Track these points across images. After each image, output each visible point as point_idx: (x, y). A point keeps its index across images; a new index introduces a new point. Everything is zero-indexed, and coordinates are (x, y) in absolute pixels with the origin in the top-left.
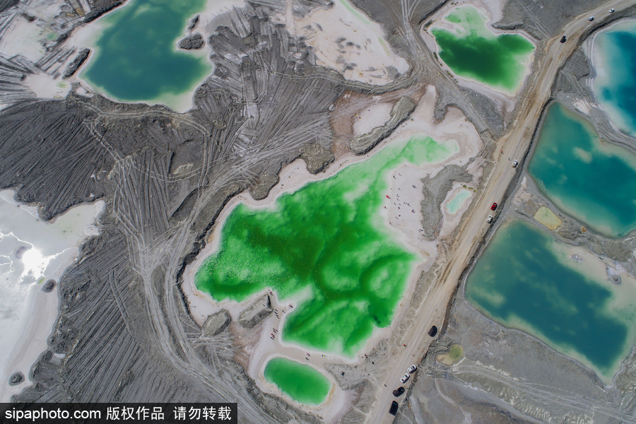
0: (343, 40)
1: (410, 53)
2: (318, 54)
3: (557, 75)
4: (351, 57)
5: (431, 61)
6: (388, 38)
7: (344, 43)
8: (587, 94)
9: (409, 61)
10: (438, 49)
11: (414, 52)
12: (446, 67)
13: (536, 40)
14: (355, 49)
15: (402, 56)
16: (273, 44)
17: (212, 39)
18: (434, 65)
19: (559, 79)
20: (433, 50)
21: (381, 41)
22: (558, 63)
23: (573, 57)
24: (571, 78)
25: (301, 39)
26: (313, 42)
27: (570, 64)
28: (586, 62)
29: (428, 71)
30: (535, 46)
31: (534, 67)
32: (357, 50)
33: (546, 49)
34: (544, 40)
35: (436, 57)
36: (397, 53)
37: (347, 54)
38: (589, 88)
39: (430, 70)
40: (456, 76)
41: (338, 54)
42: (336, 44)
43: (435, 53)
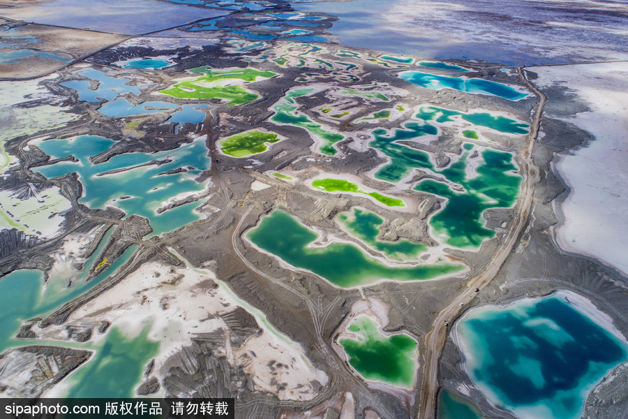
0: (273, 362)
1: (327, 366)
2: (255, 379)
3: (439, 365)
4: (283, 378)
5: (344, 370)
6: (308, 355)
7: (274, 366)
8: (464, 378)
9: (328, 373)
10: (347, 357)
11: (330, 364)
12: (356, 373)
13: (417, 337)
14: (284, 369)
15: (322, 370)
16: (218, 376)
17: (166, 381)
18: (347, 373)
19: (441, 368)
20: (343, 359)
21: (303, 358)
22: (436, 354)
23: (446, 347)
24: (449, 365)
25: (241, 367)
26: (249, 368)
27: (445, 353)
28: (456, 350)
29: (343, 380)
30: (417, 342)
31: (421, 360)
32: (286, 370)
33: (425, 343)
34: (422, 336)
35: (348, 365)
36: (317, 367)
37: (278, 375)
38: (464, 372)
39: (345, 379)
40: (366, 380)
41: (271, 376)
42: (268, 367)
43: (346, 362)
